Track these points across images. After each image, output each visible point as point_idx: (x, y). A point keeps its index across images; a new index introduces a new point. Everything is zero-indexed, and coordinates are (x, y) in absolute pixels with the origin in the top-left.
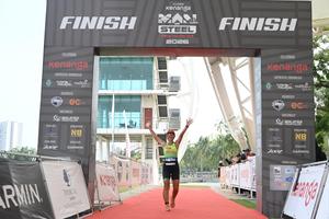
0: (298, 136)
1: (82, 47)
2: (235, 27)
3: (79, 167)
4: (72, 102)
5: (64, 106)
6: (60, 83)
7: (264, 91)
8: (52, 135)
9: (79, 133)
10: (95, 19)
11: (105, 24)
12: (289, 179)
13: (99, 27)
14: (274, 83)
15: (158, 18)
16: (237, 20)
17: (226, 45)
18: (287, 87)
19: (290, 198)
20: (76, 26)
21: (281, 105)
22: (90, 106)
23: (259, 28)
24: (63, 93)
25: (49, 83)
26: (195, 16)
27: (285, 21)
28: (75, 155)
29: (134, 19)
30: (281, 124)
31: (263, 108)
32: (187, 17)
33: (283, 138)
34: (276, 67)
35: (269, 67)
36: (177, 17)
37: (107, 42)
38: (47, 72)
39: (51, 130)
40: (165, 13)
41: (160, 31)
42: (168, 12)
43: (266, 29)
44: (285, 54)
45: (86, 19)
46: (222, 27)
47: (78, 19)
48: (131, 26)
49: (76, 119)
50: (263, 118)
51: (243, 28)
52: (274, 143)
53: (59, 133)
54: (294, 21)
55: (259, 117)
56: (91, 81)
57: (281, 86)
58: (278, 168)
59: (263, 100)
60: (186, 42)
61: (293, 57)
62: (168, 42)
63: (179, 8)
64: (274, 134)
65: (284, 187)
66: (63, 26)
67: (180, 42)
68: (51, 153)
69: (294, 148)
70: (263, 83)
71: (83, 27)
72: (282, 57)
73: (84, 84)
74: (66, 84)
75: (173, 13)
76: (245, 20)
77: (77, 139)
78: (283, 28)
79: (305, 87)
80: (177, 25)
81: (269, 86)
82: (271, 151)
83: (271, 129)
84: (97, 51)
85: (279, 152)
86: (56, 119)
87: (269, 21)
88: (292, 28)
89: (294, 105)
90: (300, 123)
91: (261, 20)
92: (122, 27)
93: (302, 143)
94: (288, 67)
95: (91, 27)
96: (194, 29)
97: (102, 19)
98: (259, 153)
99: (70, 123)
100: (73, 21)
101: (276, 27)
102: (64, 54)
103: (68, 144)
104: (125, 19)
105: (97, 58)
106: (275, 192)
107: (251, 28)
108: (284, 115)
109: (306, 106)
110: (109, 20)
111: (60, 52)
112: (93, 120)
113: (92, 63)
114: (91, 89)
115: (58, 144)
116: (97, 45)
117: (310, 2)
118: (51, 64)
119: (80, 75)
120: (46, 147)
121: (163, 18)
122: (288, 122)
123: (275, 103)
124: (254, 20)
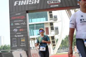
1: (22, 11)
3: (25, 52)
5: (18, 32)
6: (16, 24)
8: (15, 42)
9: (24, 40)
11: (29, 2)
13: (27, 4)
20: (19, 4)
22: (27, 31)
24: (17, 27)
25: (12, 24)
28: (23, 48)
37: (31, 8)
38: (11, 21)
41: (48, 3)
47: (20, 2)
49: (22, 36)
53: (17, 41)
56: (26, 22)
60: (57, 6)
62: (51, 6)
66: (15, 5)
67: (55, 6)
68: (15, 49)
71: (22, 4)
73: (24, 24)
74: (18, 24)
77: (23, 42)
84: (27, 12)
86: (16, 36)
92: (35, 3)
95: (25, 4)
99: (20, 37)
100: (18, 2)
102: (16, 14)
103: (21, 44)
105: (27, 14)
111: (15, 14)
112: (28, 35)
113: (26, 16)
114: (26, 25)
115: (17, 44)
116: (27, 10)
118: (12, 18)
119: (22, 21)
120: (13, 46)
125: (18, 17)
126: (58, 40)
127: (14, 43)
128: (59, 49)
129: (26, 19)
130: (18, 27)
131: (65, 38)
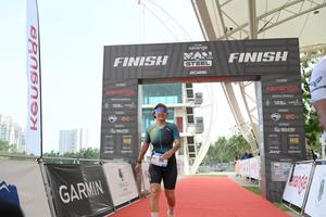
0: (291, 140)
1: (129, 79)
2: (241, 60)
3: (130, 166)
4: (123, 119)
5: (118, 122)
6: (115, 106)
7: (264, 107)
9: (129, 141)
10: (138, 59)
11: (145, 62)
12: (286, 173)
13: (141, 64)
14: (272, 100)
15: (183, 56)
16: (242, 55)
17: (234, 73)
18: (282, 103)
19: (288, 187)
20: (125, 65)
21: (278, 117)
22: (136, 121)
23: (259, 60)
24: (117, 113)
25: (107, 106)
26: (210, 53)
27: (279, 54)
28: (126, 157)
29: (166, 58)
30: (279, 131)
31: (264, 120)
32: (204, 54)
33: (281, 141)
34: (273, 89)
35: (268, 89)
36: (198, 54)
38: (106, 98)
39: (109, 139)
40: (188, 52)
41: (185, 65)
42: (191, 51)
43: (264, 60)
44: (279, 78)
45: (132, 59)
46: (231, 61)
47: (126, 59)
48: (164, 63)
49: (127, 131)
50: (265, 127)
51: (246, 61)
52: (274, 145)
53: (115, 142)
54: (286, 54)
55: (262, 126)
56: (136, 103)
57: (277, 103)
58: (277, 164)
59: (264, 113)
60: (204, 72)
61: (286, 81)
62: (192, 73)
63: (198, 48)
64: (273, 139)
65: (282, 179)
66: (116, 65)
67: (199, 73)
68: (110, 157)
69: (289, 149)
70: (264, 101)
71: (130, 65)
72: (278, 81)
73: (132, 106)
74: (119, 106)
75: (195, 51)
76: (248, 54)
77: (128, 145)
78: (277, 59)
79: (296, 103)
80: (197, 60)
81: (268, 103)
82: (271, 152)
83: (271, 135)
84: (140, 82)
85: (278, 152)
86: (113, 131)
87: (266, 54)
88: (284, 59)
89: (288, 117)
90: (293, 130)
91: (260, 54)
92: (158, 63)
93: (296, 145)
94: (282, 88)
95: (136, 64)
96: (210, 62)
97: (143, 58)
98: (262, 154)
100: (123, 60)
101: (272, 59)
102: (118, 85)
103: (122, 149)
104: (160, 58)
105: (140, 86)
106: (275, 182)
107: (253, 60)
108: (281, 124)
110: (148, 59)
111: (114, 84)
112: (139, 131)
113: (137, 91)
114: (136, 109)
115: (114, 149)
116: (140, 77)
117: (297, 39)
118: (108, 93)
119: (129, 100)
121: (187, 56)
122: (283, 130)
123: (274, 116)
124: (255, 54)
125: (120, 92)
127: (109, 146)
128: (201, 164)
129: (136, 97)
131: (216, 143)
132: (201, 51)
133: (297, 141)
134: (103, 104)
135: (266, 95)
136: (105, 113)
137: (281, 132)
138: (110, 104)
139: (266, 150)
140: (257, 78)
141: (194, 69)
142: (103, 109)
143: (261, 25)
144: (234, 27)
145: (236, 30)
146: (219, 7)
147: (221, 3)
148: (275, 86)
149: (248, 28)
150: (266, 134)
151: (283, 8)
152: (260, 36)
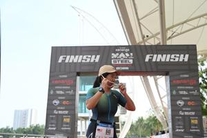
0: (192, 121)
1: (70, 72)
2: (154, 60)
4: (64, 103)
5: (60, 105)
7: (172, 95)
8: (53, 121)
9: (68, 120)
10: (77, 57)
11: (82, 59)
13: (79, 61)
14: (177, 91)
15: (111, 56)
16: (155, 56)
17: (149, 70)
18: (185, 93)
20: (67, 61)
21: (182, 103)
22: (74, 105)
23: (168, 60)
24: (59, 98)
25: (52, 92)
26: (131, 54)
27: (182, 56)
28: (65, 133)
29: (98, 57)
30: (183, 114)
31: (172, 105)
32: (127, 55)
33: (184, 123)
34: (178, 82)
35: (174, 82)
36: (122, 55)
37: (85, 69)
38: (52, 86)
39: (52, 118)
40: (115, 53)
41: (113, 63)
42: (117, 52)
43: (172, 60)
44: (183, 74)
45: (73, 57)
46: (147, 60)
47: (68, 57)
48: (97, 60)
49: (67, 112)
50: (172, 111)
51: (158, 60)
52: (179, 125)
53: (57, 121)
54: (187, 56)
55: (170, 110)
56: (75, 91)
57: (181, 93)
59: (172, 100)
60: (127, 68)
61: (187, 76)
63: (123, 50)
64: (179, 120)
66: (60, 61)
67: (124, 68)
69: (190, 128)
70: (171, 91)
71: (71, 61)
72: (181, 76)
73: (71, 92)
74: (61, 92)
75: (120, 53)
76: (160, 56)
78: (181, 60)
79: (195, 93)
80: (122, 59)
81: (174, 93)
82: (177, 130)
83: (177, 117)
84: (78, 74)
85: (182, 130)
86: (55, 112)
87: (173, 56)
88: (186, 60)
89: (189, 103)
90: (193, 113)
91: (169, 56)
92: (92, 61)
93: (195, 125)
95: (75, 61)
96: (131, 61)
97: (81, 57)
98: (171, 131)
100: (65, 58)
102: (60, 76)
103: (62, 127)
105: (78, 78)
107: (163, 60)
108: (184, 109)
109: (197, 104)
110: (85, 57)
111: (58, 76)
112: (76, 112)
113: (75, 81)
114: (75, 95)
115: (56, 126)
116: (78, 71)
117: (195, 46)
118: (53, 82)
119: (69, 87)
120: (50, 128)
121: (114, 55)
122: (186, 113)
123: (179, 102)
124: (164, 56)
125: (63, 82)
126: (124, 123)
127: (52, 124)
129: (75, 86)
130: (61, 98)
132: (124, 53)
133: (196, 122)
134: (49, 91)
135: (173, 86)
136: (50, 98)
137: (184, 116)
138: (55, 91)
139: (174, 129)
140: (166, 74)
141: (119, 65)
142: (49, 95)
143: (169, 34)
144: (150, 35)
145: (151, 37)
146: (138, 20)
147: (140, 17)
148: (180, 79)
149: (160, 36)
150: (173, 116)
151: (185, 22)
152: (169, 43)
